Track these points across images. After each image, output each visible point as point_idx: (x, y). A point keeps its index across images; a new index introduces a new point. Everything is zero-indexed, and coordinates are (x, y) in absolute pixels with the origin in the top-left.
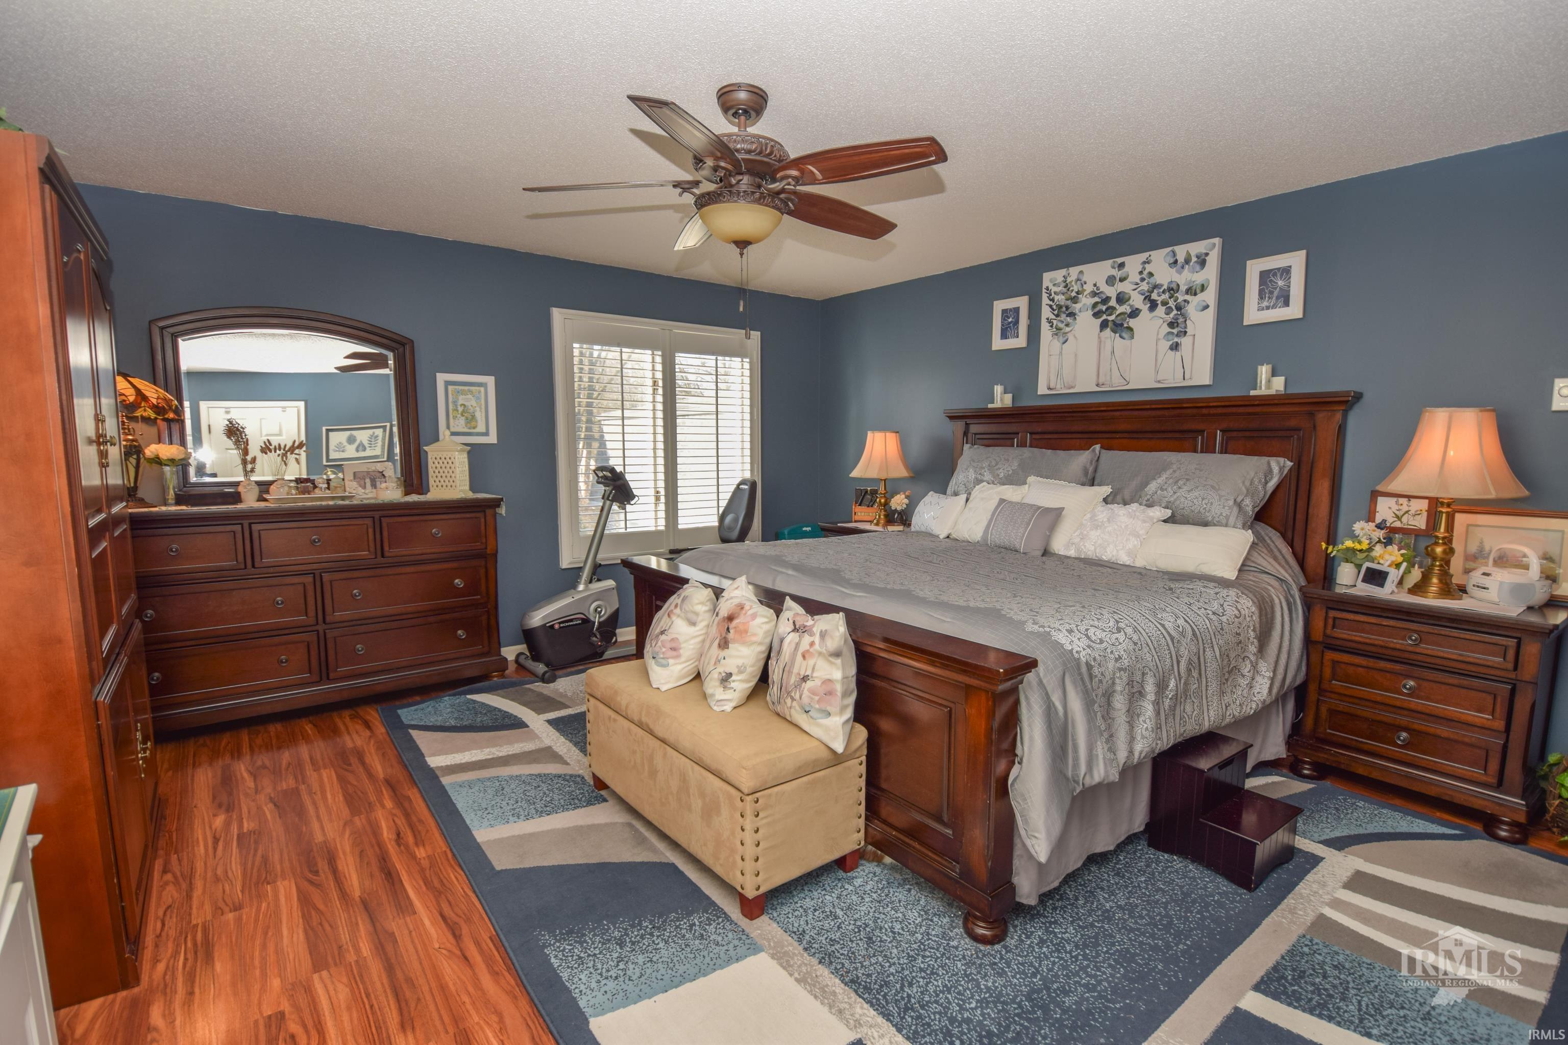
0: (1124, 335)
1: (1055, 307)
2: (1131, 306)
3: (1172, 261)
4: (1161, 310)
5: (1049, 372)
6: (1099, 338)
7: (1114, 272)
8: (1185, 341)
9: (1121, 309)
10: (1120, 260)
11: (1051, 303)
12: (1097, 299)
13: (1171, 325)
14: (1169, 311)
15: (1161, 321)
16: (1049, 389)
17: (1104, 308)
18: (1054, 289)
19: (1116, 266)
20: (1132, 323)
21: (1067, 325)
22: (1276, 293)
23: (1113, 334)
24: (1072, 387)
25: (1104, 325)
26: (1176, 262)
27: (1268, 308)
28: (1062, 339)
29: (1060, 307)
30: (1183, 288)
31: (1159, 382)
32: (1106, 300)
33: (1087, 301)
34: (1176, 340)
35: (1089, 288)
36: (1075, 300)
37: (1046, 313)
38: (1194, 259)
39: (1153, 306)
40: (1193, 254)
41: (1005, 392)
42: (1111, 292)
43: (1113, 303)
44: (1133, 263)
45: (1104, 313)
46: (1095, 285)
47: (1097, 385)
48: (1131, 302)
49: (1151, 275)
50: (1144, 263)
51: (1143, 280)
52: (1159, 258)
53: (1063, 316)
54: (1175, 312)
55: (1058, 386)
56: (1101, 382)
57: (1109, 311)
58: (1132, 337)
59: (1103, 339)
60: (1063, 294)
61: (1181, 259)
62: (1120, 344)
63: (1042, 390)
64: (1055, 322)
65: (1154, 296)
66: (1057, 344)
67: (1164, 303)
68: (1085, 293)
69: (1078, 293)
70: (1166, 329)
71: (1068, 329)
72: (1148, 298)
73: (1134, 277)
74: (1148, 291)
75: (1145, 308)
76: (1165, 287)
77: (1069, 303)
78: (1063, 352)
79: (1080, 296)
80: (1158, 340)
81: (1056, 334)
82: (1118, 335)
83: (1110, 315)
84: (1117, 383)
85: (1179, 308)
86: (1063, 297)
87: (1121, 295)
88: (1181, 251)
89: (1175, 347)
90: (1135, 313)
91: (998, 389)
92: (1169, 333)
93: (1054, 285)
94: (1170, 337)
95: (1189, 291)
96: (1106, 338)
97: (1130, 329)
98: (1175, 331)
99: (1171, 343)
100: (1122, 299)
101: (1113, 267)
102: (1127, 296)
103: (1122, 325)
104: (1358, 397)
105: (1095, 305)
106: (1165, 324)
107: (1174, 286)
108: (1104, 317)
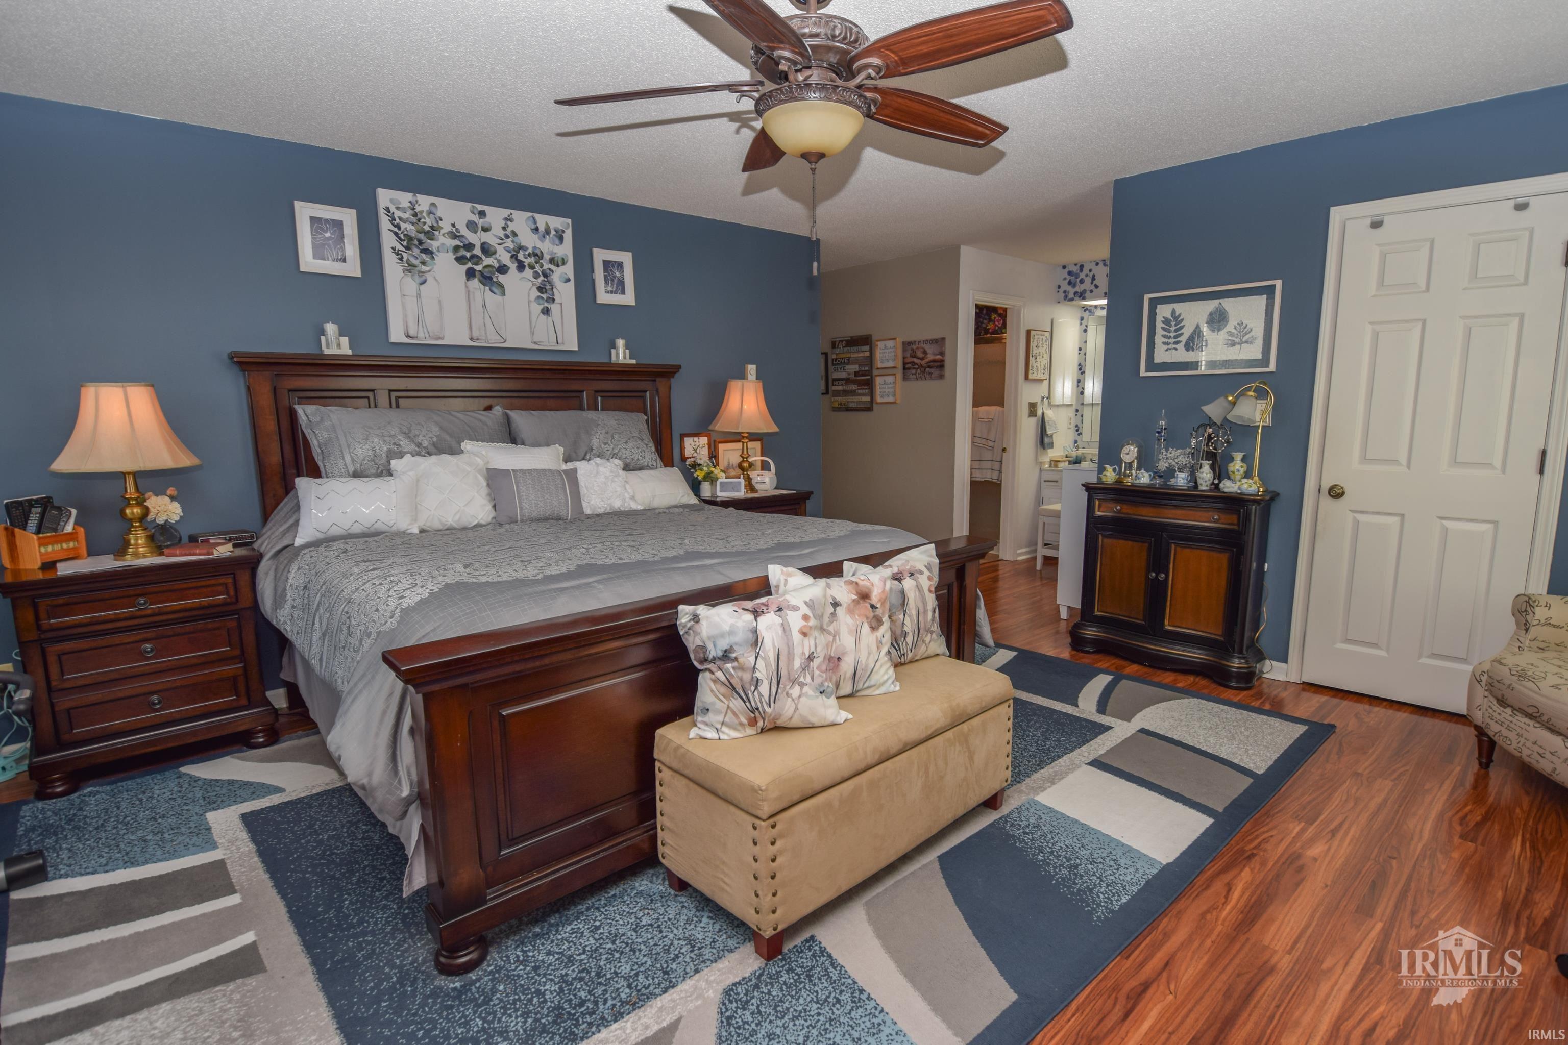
0: (494, 289)
1: (402, 236)
2: (499, 261)
3: (533, 227)
4: (528, 273)
5: (405, 316)
6: (467, 287)
7: (475, 218)
8: (554, 308)
9: (488, 261)
10: (480, 207)
11: (396, 230)
12: (457, 242)
13: (541, 289)
14: (536, 275)
15: (531, 284)
16: (408, 336)
17: (468, 255)
18: (398, 214)
19: (476, 212)
20: (502, 278)
21: (424, 263)
22: (616, 281)
23: (482, 286)
24: (442, 338)
25: (470, 274)
26: (537, 229)
27: (612, 292)
28: (418, 280)
29: (410, 239)
30: (547, 257)
31: (535, 343)
32: (469, 247)
33: (442, 241)
34: (546, 305)
35: (446, 227)
36: (430, 235)
37: (388, 241)
38: (553, 232)
39: (521, 267)
40: (552, 227)
41: (341, 335)
42: (472, 238)
43: (477, 251)
44: (495, 215)
45: (469, 260)
46: (453, 225)
47: (471, 339)
48: (497, 256)
49: (515, 234)
50: (506, 219)
51: (507, 237)
52: (521, 220)
53: (416, 251)
54: (542, 278)
55: (421, 335)
56: (475, 335)
57: (475, 260)
58: (503, 294)
59: (471, 289)
60: (413, 224)
61: (542, 228)
62: (491, 298)
63: (396, 335)
64: (405, 255)
65: (521, 256)
66: (411, 284)
67: (532, 267)
68: (443, 231)
69: (432, 227)
70: (535, 293)
71: (424, 268)
72: (514, 257)
73: (497, 230)
74: (514, 250)
75: (513, 266)
76: (530, 251)
77: (422, 236)
78: (422, 295)
79: (436, 233)
80: (529, 302)
81: (410, 271)
82: (487, 288)
83: (477, 264)
84: (493, 340)
85: (545, 275)
86: (413, 227)
87: (486, 246)
88: (542, 220)
89: (546, 312)
90: (503, 269)
91: (331, 328)
92: (539, 297)
93: (398, 208)
94: (541, 301)
95: (552, 261)
96: (475, 289)
97: (501, 286)
98: (544, 296)
99: (542, 307)
100: (487, 250)
101: (473, 213)
102: (492, 249)
103: (491, 278)
104: (678, 368)
105: (456, 249)
106: (535, 289)
107: (538, 252)
108: (470, 265)
